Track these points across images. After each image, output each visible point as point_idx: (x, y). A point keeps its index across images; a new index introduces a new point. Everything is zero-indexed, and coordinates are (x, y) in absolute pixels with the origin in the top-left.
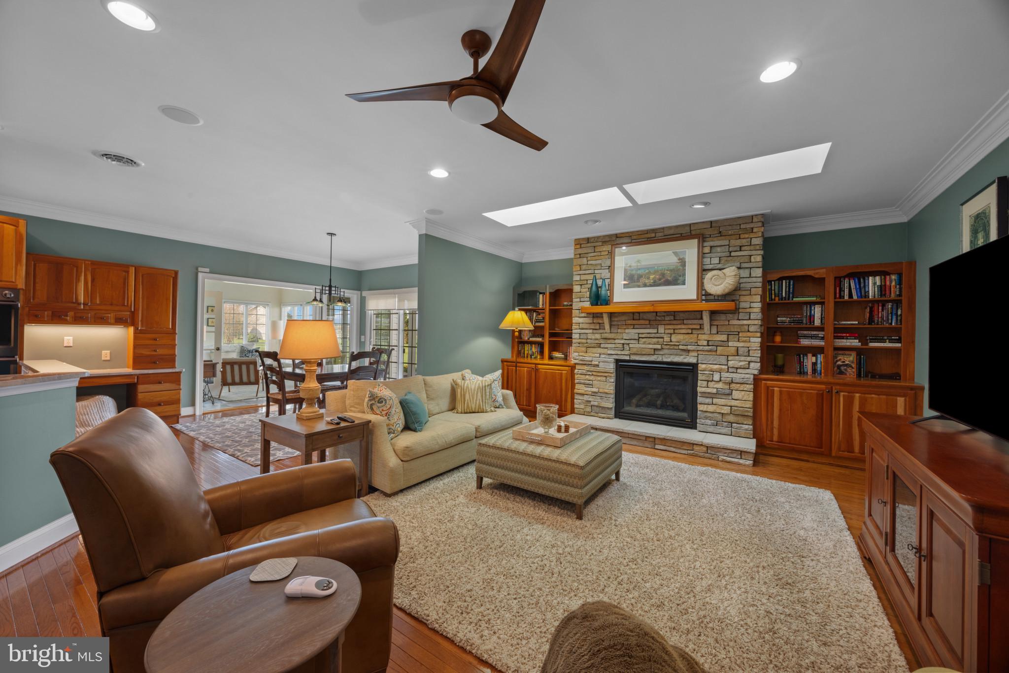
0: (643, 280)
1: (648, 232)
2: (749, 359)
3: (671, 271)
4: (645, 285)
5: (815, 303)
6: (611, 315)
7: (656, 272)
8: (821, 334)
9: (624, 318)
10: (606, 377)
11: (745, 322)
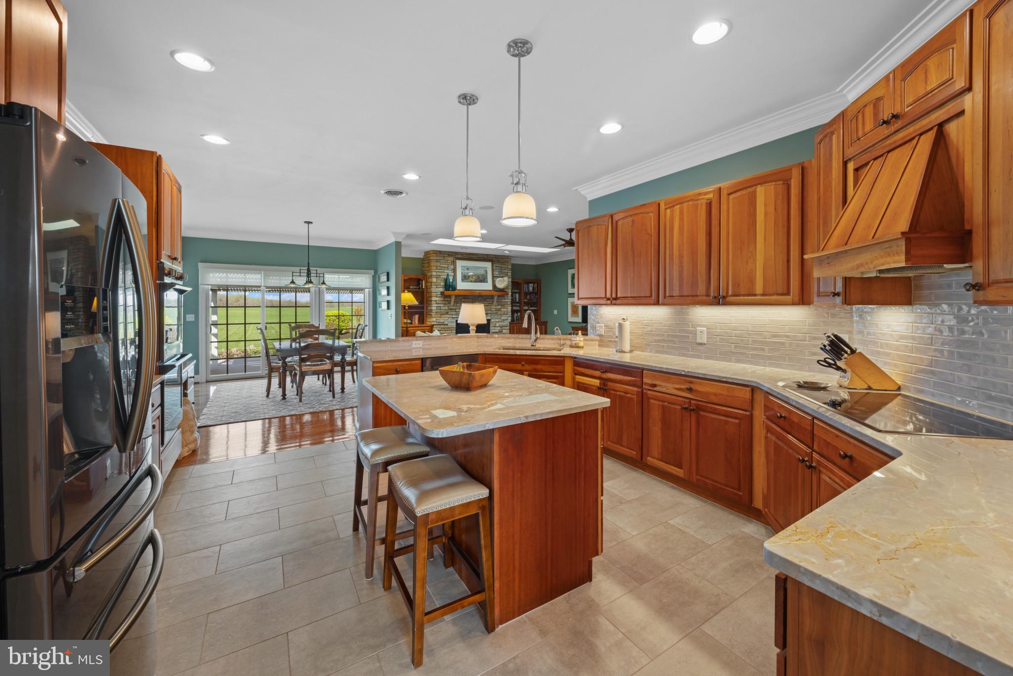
0: (470, 279)
1: (470, 254)
2: (508, 316)
3: (482, 275)
4: (471, 282)
5: (516, 293)
6: (456, 296)
7: (475, 275)
8: (519, 305)
9: (460, 298)
10: (451, 330)
11: (507, 300)
